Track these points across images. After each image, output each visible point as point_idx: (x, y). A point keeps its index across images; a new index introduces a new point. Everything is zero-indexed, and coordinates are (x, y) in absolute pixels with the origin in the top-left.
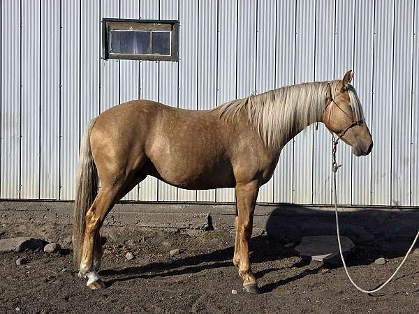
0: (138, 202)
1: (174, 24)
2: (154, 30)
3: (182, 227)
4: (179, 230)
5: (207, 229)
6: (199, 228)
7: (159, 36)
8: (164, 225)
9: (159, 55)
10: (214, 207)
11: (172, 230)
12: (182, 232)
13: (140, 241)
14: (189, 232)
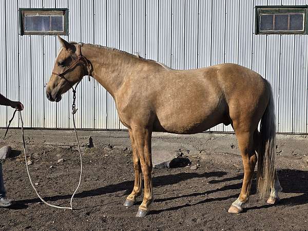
0: (44, 129)
1: (65, 11)
2: (53, 15)
3: (73, 145)
4: (71, 147)
5: (89, 146)
6: (84, 146)
7: (56, 19)
8: (62, 144)
9: (56, 31)
10: (93, 132)
11: (67, 147)
12: (73, 149)
13: (42, 154)
14: (78, 148)
